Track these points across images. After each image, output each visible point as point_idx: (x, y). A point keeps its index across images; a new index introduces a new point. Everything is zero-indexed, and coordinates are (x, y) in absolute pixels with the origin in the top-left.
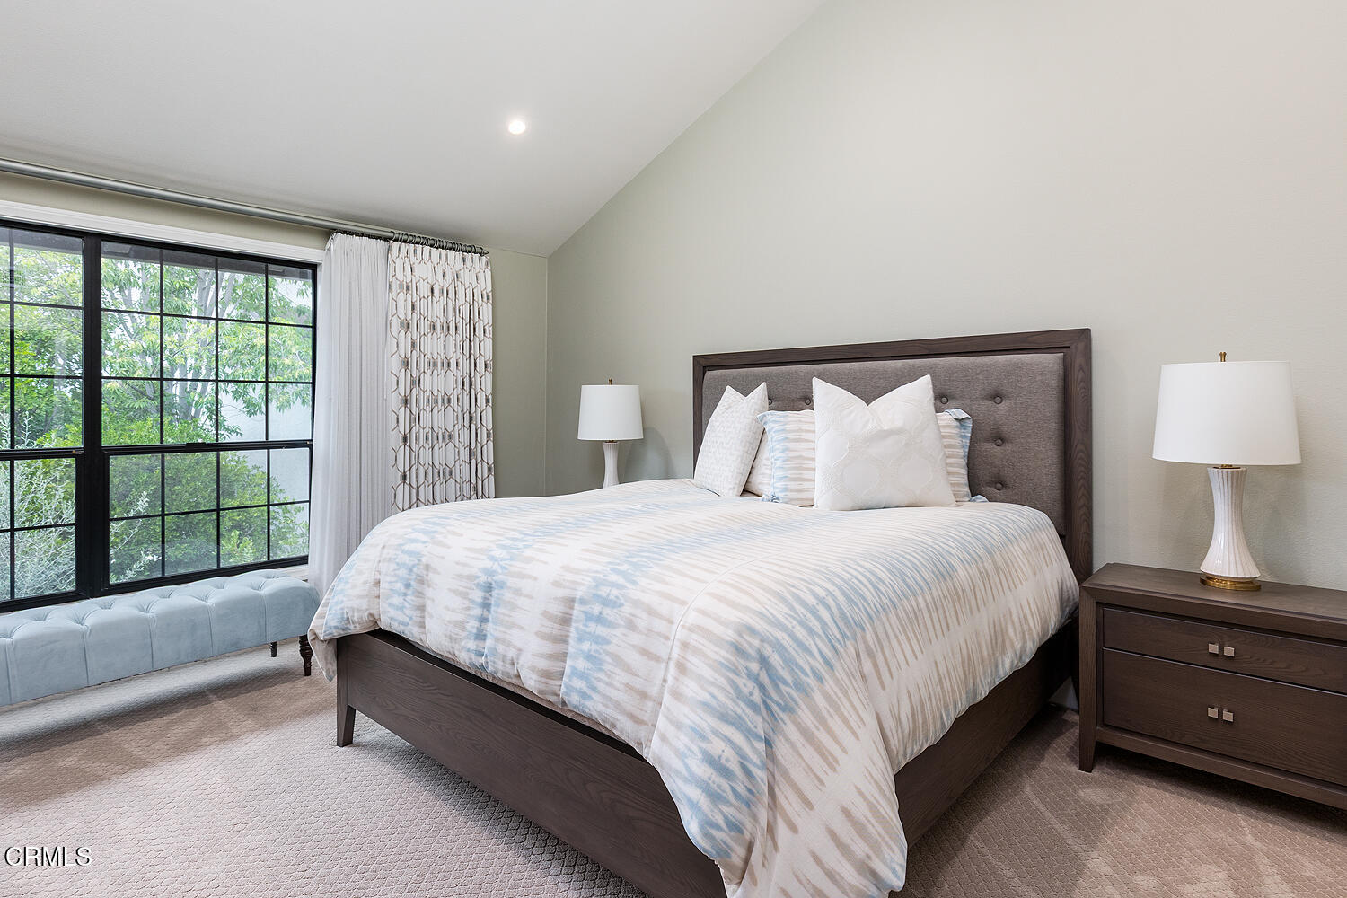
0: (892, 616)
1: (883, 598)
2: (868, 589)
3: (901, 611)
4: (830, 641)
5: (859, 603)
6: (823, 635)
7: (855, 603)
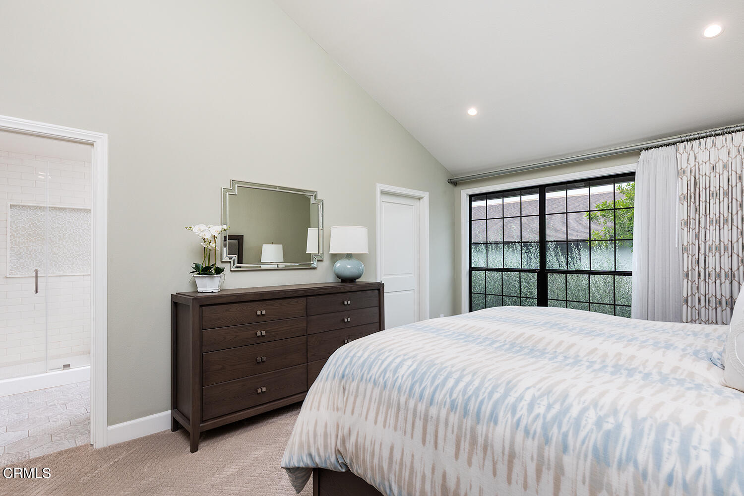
0: (377, 391)
1: (381, 379)
2: (379, 369)
3: (386, 393)
4: (336, 371)
5: (364, 369)
6: (336, 368)
7: (363, 367)
